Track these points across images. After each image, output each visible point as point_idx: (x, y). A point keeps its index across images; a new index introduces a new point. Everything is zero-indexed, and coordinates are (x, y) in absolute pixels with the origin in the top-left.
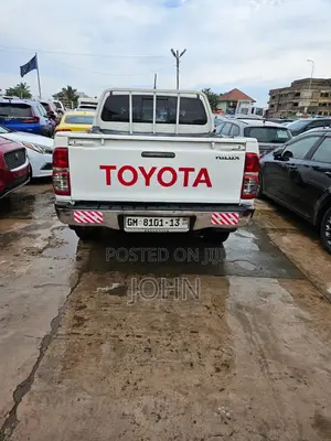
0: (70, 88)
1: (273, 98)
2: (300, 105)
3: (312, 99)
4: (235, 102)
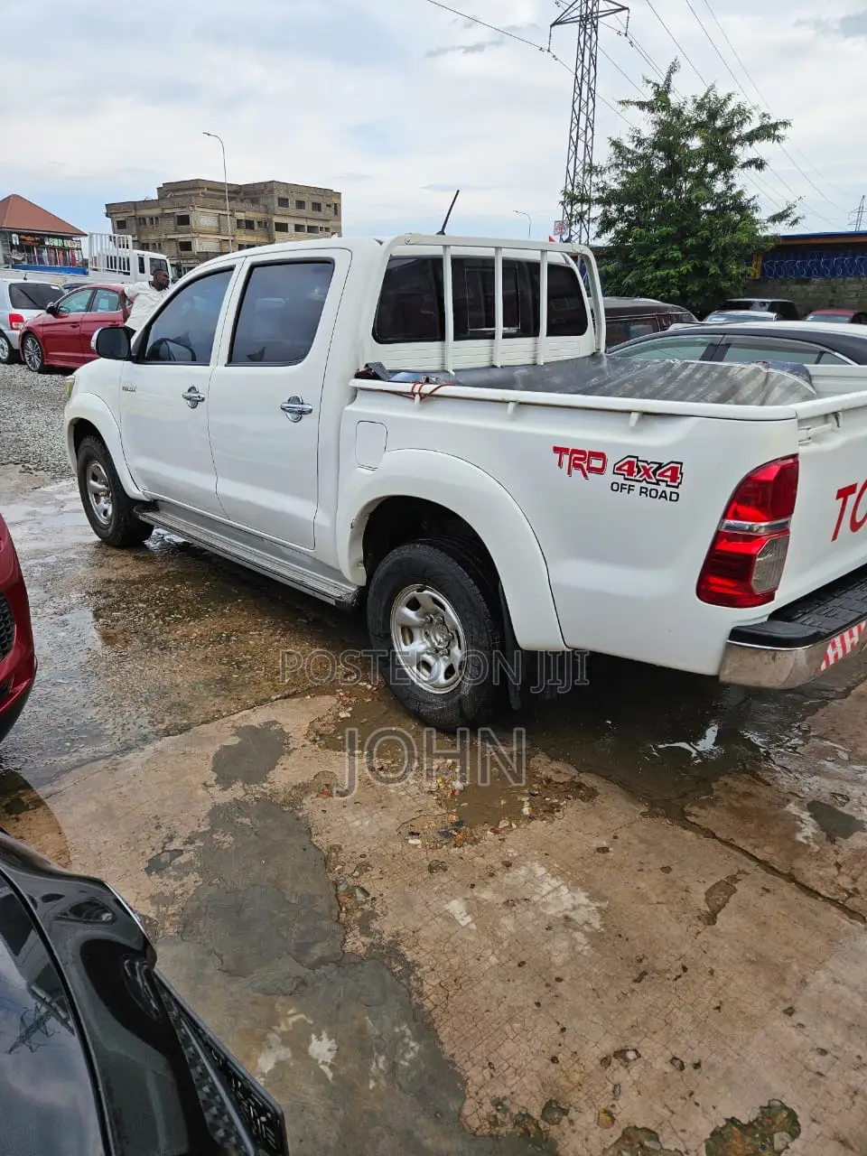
1: (120, 224)
2: (197, 247)
3: (218, 233)
4: (27, 235)
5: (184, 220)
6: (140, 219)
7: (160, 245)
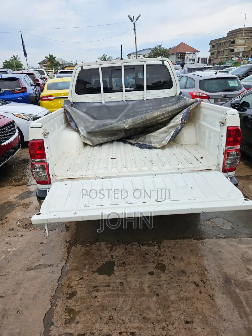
0: (51, 56)
1: (213, 47)
2: (236, 51)
3: (244, 45)
4: (183, 54)
5: (233, 42)
6: (219, 44)
7: (224, 51)
